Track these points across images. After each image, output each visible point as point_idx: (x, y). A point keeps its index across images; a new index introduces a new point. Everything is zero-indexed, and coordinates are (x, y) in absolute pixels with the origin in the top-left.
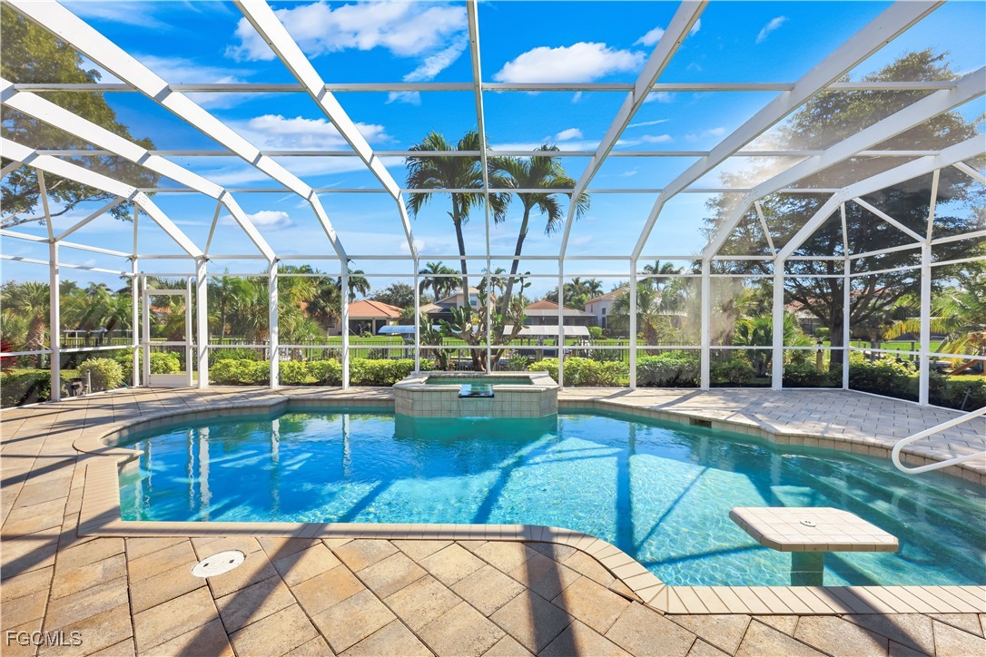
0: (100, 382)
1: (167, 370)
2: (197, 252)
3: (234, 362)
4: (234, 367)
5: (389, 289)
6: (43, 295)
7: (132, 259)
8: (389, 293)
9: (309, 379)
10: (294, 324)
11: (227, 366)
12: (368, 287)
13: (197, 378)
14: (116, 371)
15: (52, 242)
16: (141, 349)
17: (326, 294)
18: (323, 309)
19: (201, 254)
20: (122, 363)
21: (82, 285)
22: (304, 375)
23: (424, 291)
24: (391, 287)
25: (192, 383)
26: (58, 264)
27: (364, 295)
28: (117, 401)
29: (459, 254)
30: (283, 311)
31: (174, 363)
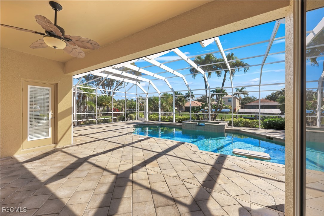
0: (131, 119)
1: (142, 117)
2: (146, 93)
3: (153, 116)
4: (153, 117)
5: (201, 97)
6: (123, 102)
7: (136, 95)
8: (201, 98)
9: (167, 120)
10: (169, 108)
11: (152, 117)
12: (194, 97)
13: (146, 119)
14: (134, 117)
15: (125, 93)
16: (138, 113)
17: (180, 100)
18: (179, 104)
19: (147, 93)
20: (135, 115)
21: (129, 99)
22: (166, 120)
23: (213, 97)
24: (202, 96)
25: (145, 120)
26: (126, 97)
27: (193, 99)
28: (133, 122)
29: (205, 88)
30: (166, 105)
31: (143, 116)
